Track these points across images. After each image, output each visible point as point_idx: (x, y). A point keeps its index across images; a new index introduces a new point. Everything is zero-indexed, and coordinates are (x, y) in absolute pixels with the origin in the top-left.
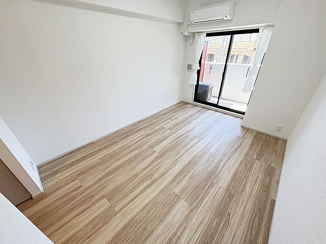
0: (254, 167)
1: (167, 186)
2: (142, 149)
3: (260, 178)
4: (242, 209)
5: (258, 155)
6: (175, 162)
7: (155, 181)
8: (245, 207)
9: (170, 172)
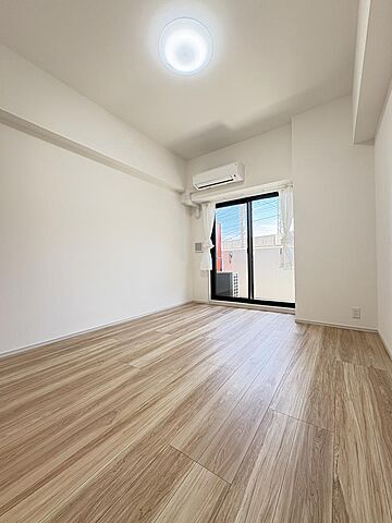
0: (346, 373)
1: (152, 434)
2: (104, 365)
3: (366, 390)
4: (363, 466)
5: (342, 355)
6: (176, 383)
7: (121, 425)
8: (368, 458)
9: (163, 401)
